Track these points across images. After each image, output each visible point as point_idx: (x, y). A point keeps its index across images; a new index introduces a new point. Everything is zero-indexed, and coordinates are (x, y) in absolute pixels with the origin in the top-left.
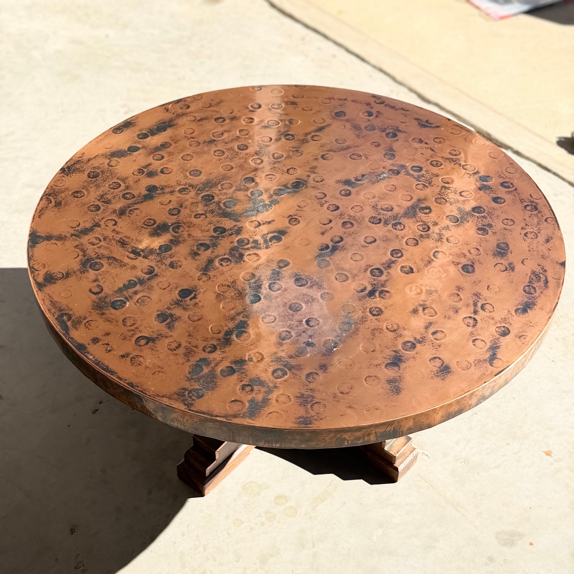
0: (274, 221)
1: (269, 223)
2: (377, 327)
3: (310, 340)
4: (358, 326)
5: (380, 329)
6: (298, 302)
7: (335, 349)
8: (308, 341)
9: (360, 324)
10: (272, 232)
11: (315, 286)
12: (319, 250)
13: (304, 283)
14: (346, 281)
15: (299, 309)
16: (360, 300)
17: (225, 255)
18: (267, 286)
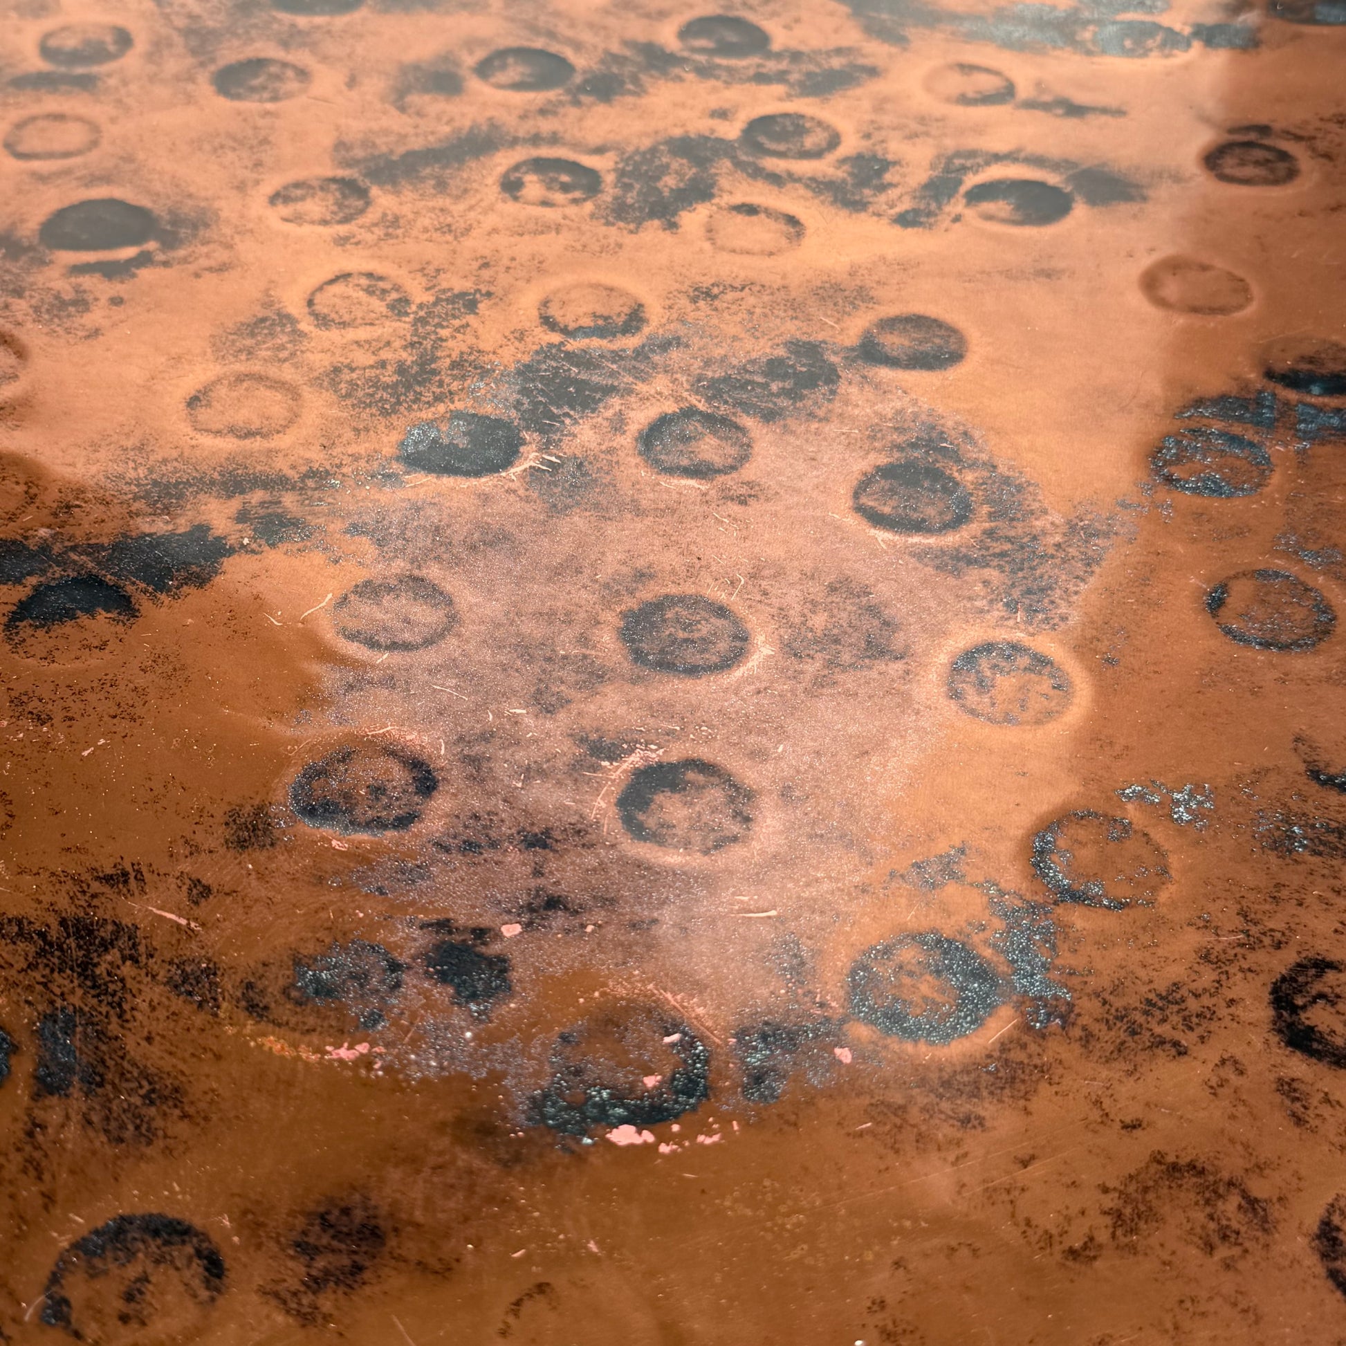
0: (1119, 112)
1: (1074, 110)
2: (1232, 1165)
3: (511, 930)
4: (1056, 1049)
5: (1251, 1204)
6: (740, 609)
7: (624, 1135)
8: (480, 933)
9: (1088, 1038)
10: (1038, 161)
11: (992, 574)
12: (1270, 374)
13: (931, 511)
14: (1284, 647)
15: (698, 659)
16: (1281, 845)
17: (600, 150)
18: (641, 417)
